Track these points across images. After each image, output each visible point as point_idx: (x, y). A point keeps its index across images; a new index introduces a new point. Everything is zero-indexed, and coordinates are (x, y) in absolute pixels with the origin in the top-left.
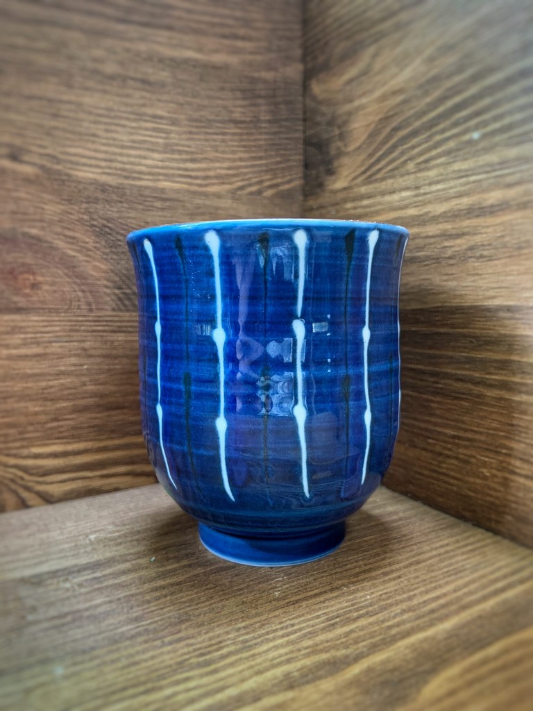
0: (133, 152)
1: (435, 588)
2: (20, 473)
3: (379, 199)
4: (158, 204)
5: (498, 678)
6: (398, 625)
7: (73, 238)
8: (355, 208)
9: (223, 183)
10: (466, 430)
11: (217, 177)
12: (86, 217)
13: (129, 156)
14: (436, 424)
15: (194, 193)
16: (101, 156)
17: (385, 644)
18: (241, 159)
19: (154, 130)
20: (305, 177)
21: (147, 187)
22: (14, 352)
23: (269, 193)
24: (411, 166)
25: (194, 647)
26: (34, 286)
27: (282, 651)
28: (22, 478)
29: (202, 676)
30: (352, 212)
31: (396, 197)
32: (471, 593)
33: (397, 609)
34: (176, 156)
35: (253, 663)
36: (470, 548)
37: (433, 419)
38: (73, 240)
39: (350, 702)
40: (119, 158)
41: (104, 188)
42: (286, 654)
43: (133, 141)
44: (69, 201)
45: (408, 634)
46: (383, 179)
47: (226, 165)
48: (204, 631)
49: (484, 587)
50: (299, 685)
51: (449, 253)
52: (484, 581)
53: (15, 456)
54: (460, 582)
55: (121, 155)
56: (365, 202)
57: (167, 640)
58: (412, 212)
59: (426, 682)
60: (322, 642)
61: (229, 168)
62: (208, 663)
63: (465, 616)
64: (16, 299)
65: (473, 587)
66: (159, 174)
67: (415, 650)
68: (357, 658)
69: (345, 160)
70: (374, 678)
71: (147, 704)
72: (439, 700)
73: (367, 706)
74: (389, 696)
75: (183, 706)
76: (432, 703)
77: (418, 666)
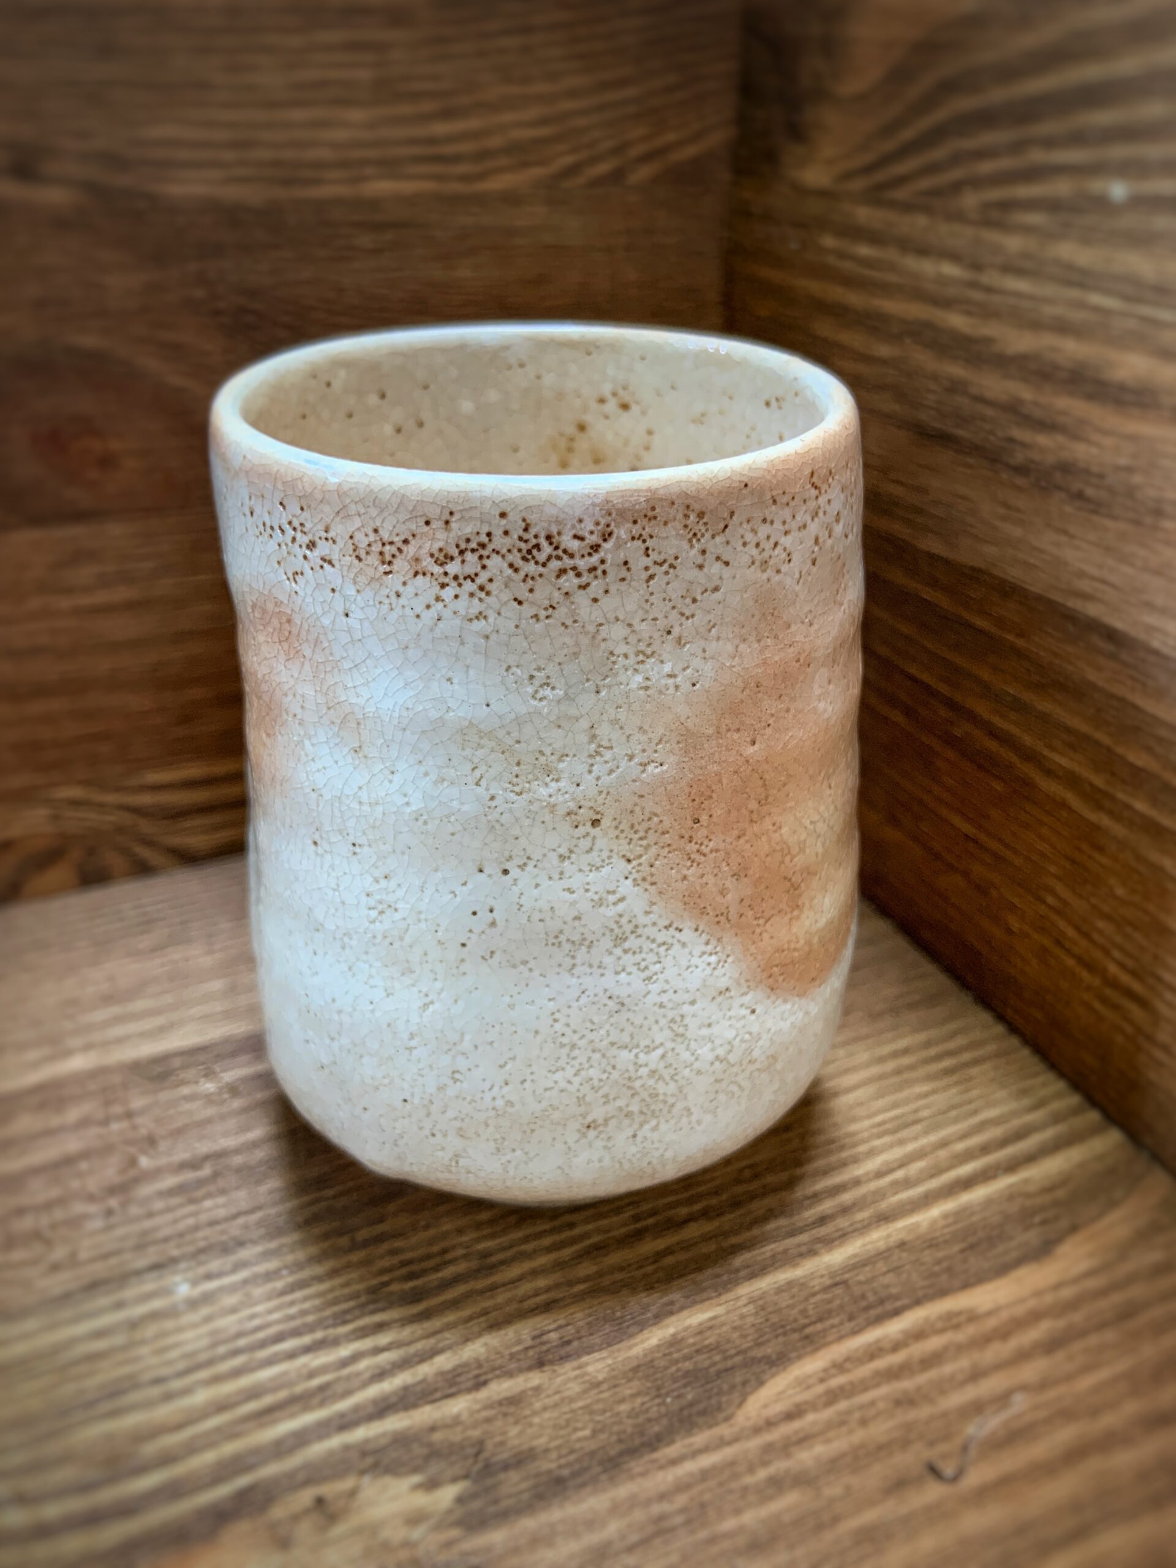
7: (178, 346)
8: (841, 254)
9: (525, 165)
11: (511, 149)
12: (199, 293)
13: (287, 126)
15: (453, 200)
16: (220, 136)
19: (348, 46)
20: (742, 122)
21: (338, 202)
23: (643, 173)
25: (402, 1257)
26: (107, 462)
27: (542, 1282)
30: (834, 262)
31: (928, 267)
32: (907, 1183)
33: (760, 1208)
35: (488, 1304)
36: (947, 1063)
39: (624, 1408)
40: (268, 136)
41: (232, 215)
42: (548, 1289)
43: (298, 86)
44: (159, 259)
45: (762, 1269)
46: (907, 207)
48: (423, 1223)
49: (936, 1171)
50: (552, 1362)
51: (1019, 457)
52: (943, 1154)
53: (118, 789)
54: (897, 1153)
55: (270, 126)
56: (864, 250)
57: (363, 1234)
58: (957, 321)
59: (761, 1383)
60: (613, 1269)
61: (542, 122)
63: (877, 1238)
64: (71, 493)
65: (915, 1168)
66: (363, 163)
67: (763, 1308)
68: (659, 1316)
69: (832, 118)
70: (677, 1362)
71: (311, 1375)
72: (770, 1424)
73: (650, 1420)
74: (691, 1405)
75: (365, 1384)
76: (757, 1430)
77: (758, 1345)
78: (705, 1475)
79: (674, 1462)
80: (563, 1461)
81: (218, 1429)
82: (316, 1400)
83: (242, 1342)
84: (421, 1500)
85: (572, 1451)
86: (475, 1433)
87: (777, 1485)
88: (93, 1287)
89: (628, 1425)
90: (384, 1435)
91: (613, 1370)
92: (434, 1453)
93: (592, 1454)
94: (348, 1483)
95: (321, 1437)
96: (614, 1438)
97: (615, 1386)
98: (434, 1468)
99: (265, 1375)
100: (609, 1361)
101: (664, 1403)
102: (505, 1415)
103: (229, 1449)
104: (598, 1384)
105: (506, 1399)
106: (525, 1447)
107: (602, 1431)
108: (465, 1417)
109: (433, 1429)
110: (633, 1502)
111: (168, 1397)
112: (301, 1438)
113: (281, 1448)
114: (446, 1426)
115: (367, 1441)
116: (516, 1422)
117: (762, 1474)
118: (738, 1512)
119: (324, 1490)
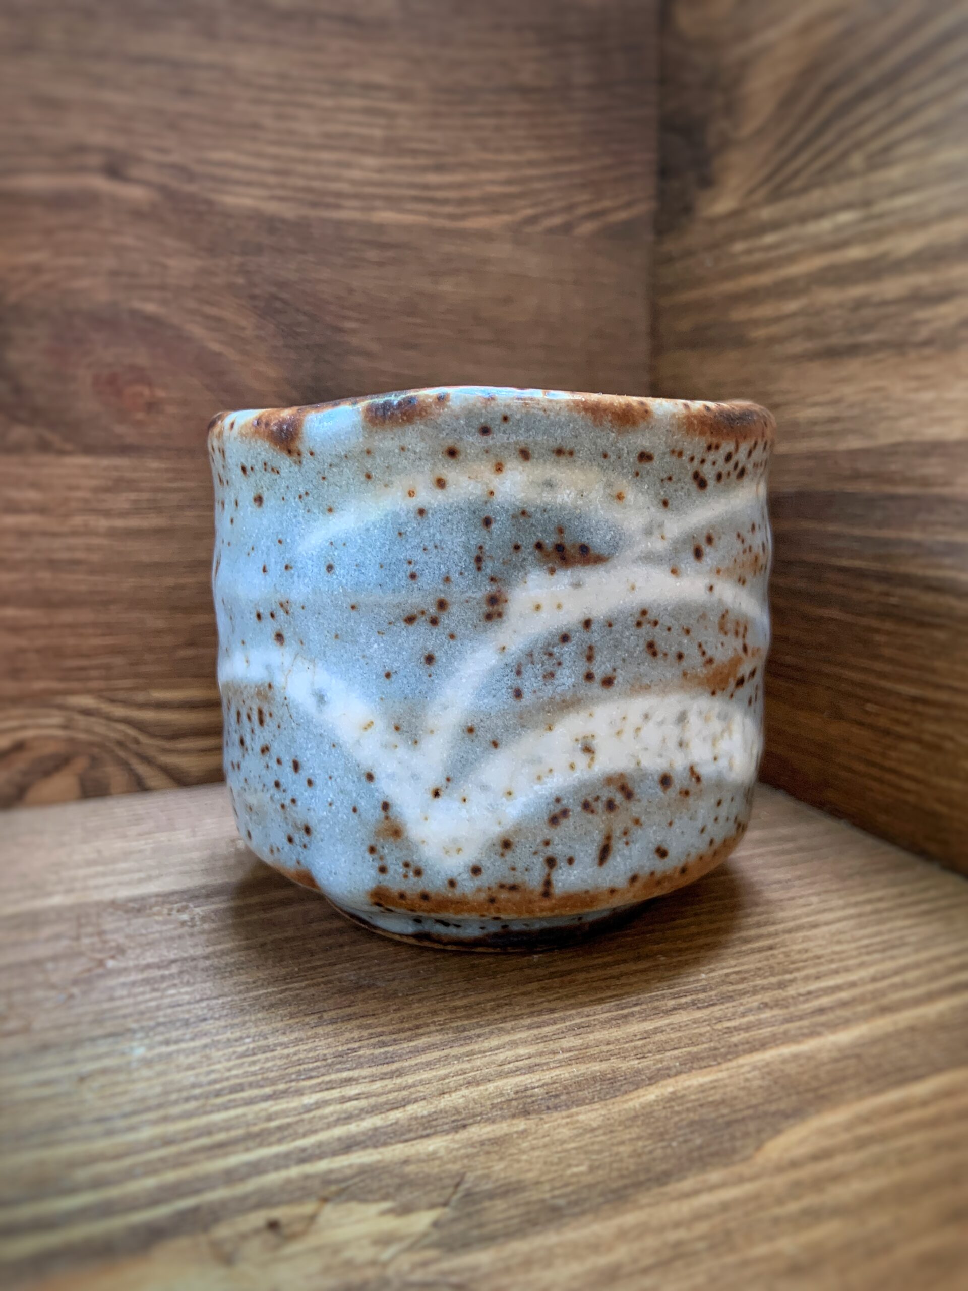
0: (325, 156)
1: (836, 972)
2: (132, 732)
3: (795, 230)
4: (372, 254)
5: (918, 1138)
6: (747, 1028)
7: (219, 319)
8: (749, 252)
9: (496, 212)
10: (938, 687)
11: (485, 199)
12: (240, 281)
13: (318, 163)
14: (882, 675)
15: (441, 232)
16: (265, 164)
17: (715, 1058)
18: (532, 164)
19: (368, 111)
20: (661, 195)
21: (352, 223)
22: (119, 523)
23: (587, 228)
24: (856, 161)
26: (152, 406)
27: (522, 1051)
28: (137, 742)
29: (373, 1079)
30: (744, 260)
31: (825, 225)
32: (905, 985)
33: (753, 1001)
34: (408, 161)
35: (465, 1066)
37: (879, 666)
38: (217, 324)
39: (624, 1150)
40: (301, 168)
41: (271, 224)
42: (530, 1056)
43: (328, 135)
44: (212, 250)
45: (763, 1045)
46: (805, 189)
47: (503, 175)
48: (395, 1007)
49: (934, 977)
50: (539, 1112)
51: (924, 333)
52: (938, 967)
53: (125, 703)
55: (304, 161)
56: (770, 239)
58: (856, 253)
59: (778, 1132)
60: (598, 1044)
61: (509, 182)
62: (388, 1060)
63: (883, 1024)
64: (120, 429)
65: (911, 976)
66: (374, 197)
67: (769, 1073)
68: (654, 1079)
69: (735, 157)
70: (678, 1113)
71: (270, 1118)
72: (794, 1164)
73: (654, 1160)
74: (700, 1148)
75: (329, 1126)
76: (779, 1169)
77: (769, 1102)
78: (725, 1207)
79: (687, 1195)
80: (557, 1192)
81: (163, 1160)
82: (274, 1138)
83: (197, 1091)
84: (391, 1224)
85: (566, 1185)
86: (455, 1167)
87: (814, 1216)
88: (45, 1048)
89: (631, 1164)
90: (350, 1167)
91: (608, 1119)
92: (406, 1183)
93: (590, 1186)
94: (308, 1208)
95: (277, 1168)
96: (614, 1174)
97: (611, 1132)
98: (407, 1196)
99: (218, 1117)
100: (603, 1112)
101: (669, 1146)
102: (488, 1153)
103: (171, 1176)
104: (593, 1130)
105: (489, 1140)
106: (514, 1179)
107: (598, 1168)
108: (442, 1153)
109: (406, 1162)
110: (643, 1230)
111: (110, 1133)
112: (257, 1168)
113: (230, 1177)
114: (420, 1161)
115: (331, 1171)
116: (501, 1159)
117: (793, 1207)
118: (770, 1238)
119: (278, 1213)
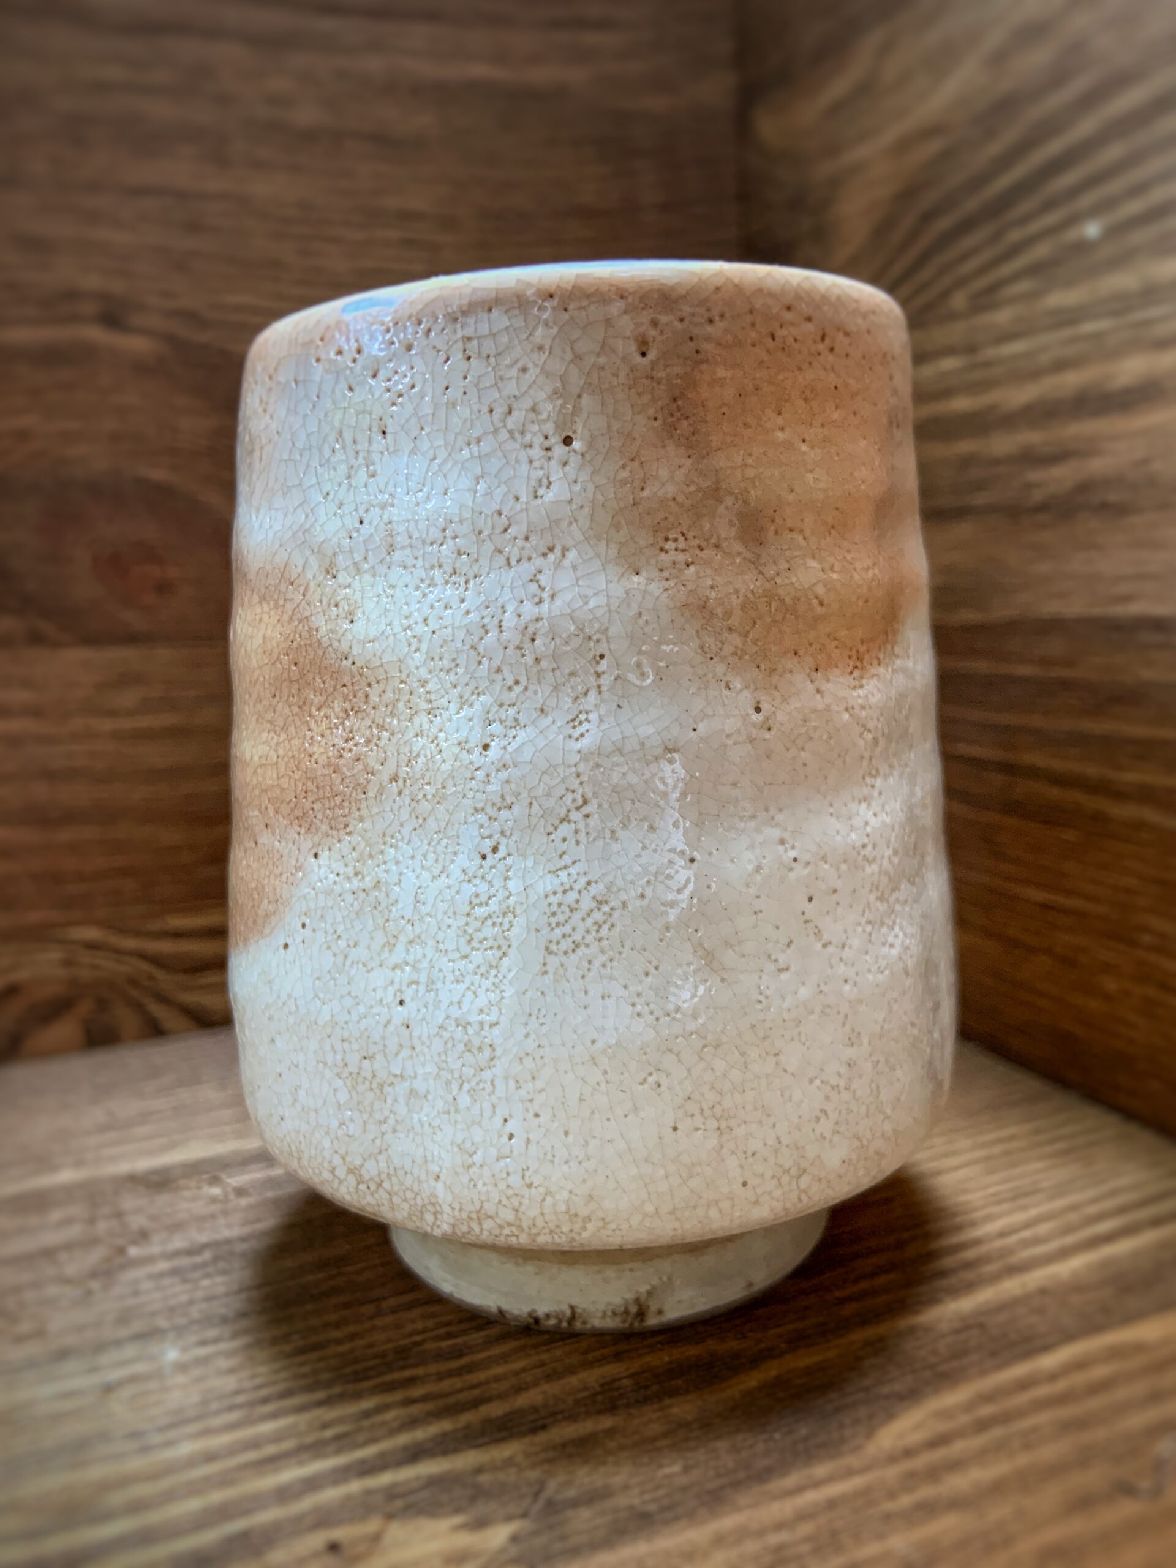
2: (145, 966)
5: (1046, 1417)
6: (861, 1296)
10: (1070, 892)
14: (1009, 878)
17: (823, 1334)
22: (126, 724)
24: (959, 300)
26: (163, 588)
28: (151, 978)
29: (440, 1377)
32: (1036, 1241)
33: (867, 1265)
35: (545, 1357)
45: (876, 1318)
49: (1068, 1230)
50: (628, 1406)
51: (1038, 496)
52: (1074, 1217)
53: (138, 934)
54: (1021, 1217)
58: (961, 404)
59: (889, 1417)
62: (458, 1353)
63: (1012, 1286)
64: (126, 615)
65: (1043, 1229)
68: (756, 1361)
70: (782, 1401)
71: (325, 1426)
72: (909, 1453)
73: (755, 1455)
74: (806, 1439)
75: (392, 1433)
76: (892, 1458)
78: (832, 1504)
79: (791, 1493)
80: (647, 1497)
81: (207, 1478)
82: (330, 1448)
83: (241, 1398)
84: (465, 1540)
85: (658, 1488)
86: (534, 1473)
87: (928, 1510)
88: (63, 1354)
90: (418, 1478)
91: (704, 1410)
92: (482, 1493)
93: (684, 1489)
94: (372, 1525)
95: (336, 1483)
96: (711, 1473)
97: (708, 1425)
98: (482, 1508)
99: (266, 1426)
100: (699, 1404)
101: (771, 1439)
102: (570, 1455)
103: (217, 1497)
104: (687, 1424)
105: (572, 1441)
106: (599, 1483)
107: (693, 1467)
108: (519, 1457)
109: (478, 1471)
110: (742, 1534)
111: (145, 1450)
112: (312, 1484)
113: (284, 1494)
114: (495, 1467)
115: (395, 1485)
117: (905, 1501)
118: (881, 1537)
119: (338, 1534)
